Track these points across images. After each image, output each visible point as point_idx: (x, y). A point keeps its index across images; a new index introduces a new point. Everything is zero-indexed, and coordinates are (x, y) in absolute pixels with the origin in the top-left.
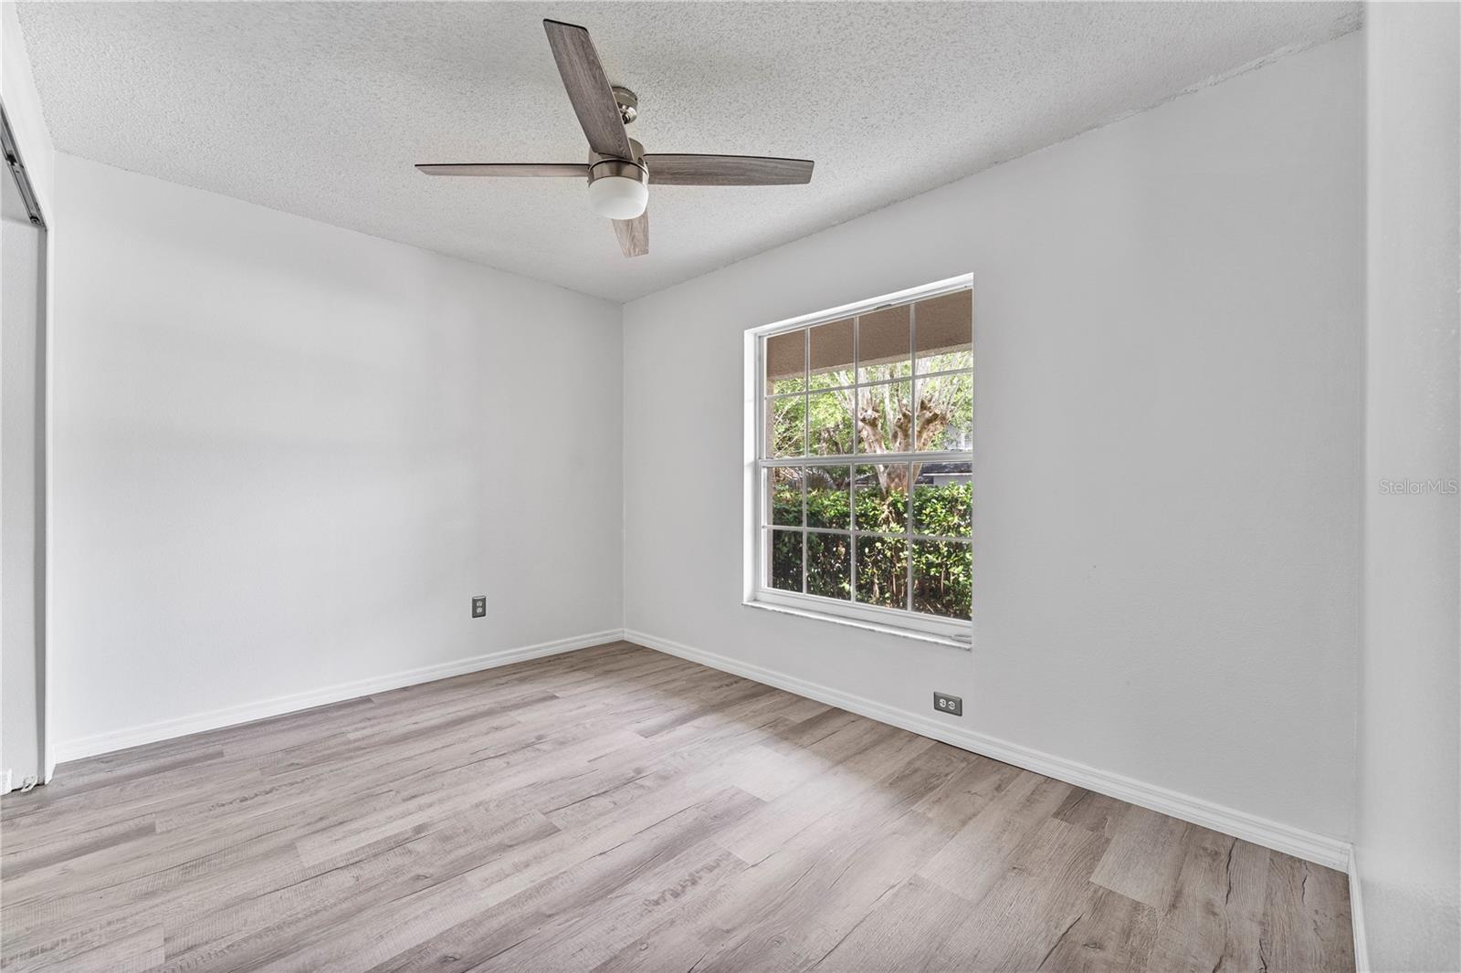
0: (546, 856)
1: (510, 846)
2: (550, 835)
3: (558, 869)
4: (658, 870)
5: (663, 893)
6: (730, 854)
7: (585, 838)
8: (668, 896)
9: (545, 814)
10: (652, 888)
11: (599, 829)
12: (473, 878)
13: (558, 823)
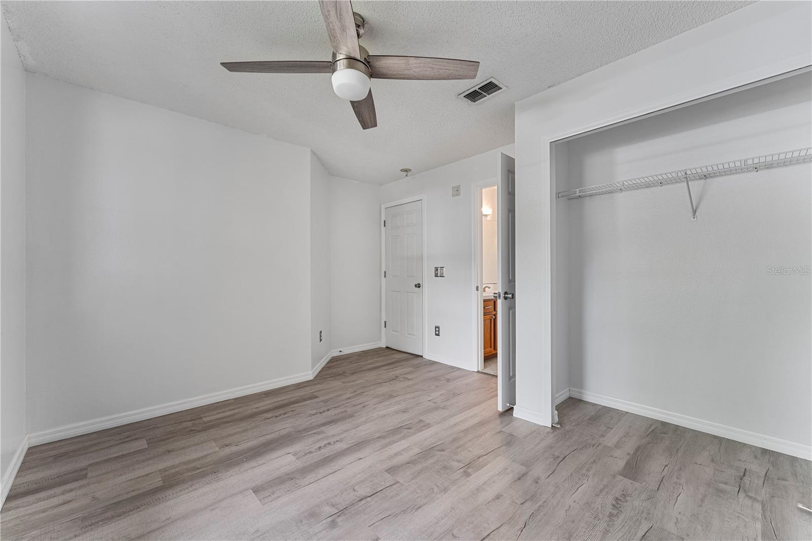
0: (388, 459)
1: (408, 463)
2: (390, 469)
3: (380, 452)
4: (335, 452)
5: (334, 444)
6: (297, 459)
7: (370, 467)
8: (332, 443)
9: (398, 482)
10: (339, 446)
11: (363, 472)
12: (417, 450)
13: (387, 475)
